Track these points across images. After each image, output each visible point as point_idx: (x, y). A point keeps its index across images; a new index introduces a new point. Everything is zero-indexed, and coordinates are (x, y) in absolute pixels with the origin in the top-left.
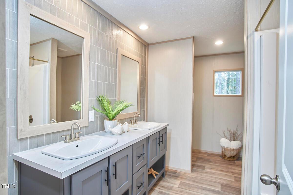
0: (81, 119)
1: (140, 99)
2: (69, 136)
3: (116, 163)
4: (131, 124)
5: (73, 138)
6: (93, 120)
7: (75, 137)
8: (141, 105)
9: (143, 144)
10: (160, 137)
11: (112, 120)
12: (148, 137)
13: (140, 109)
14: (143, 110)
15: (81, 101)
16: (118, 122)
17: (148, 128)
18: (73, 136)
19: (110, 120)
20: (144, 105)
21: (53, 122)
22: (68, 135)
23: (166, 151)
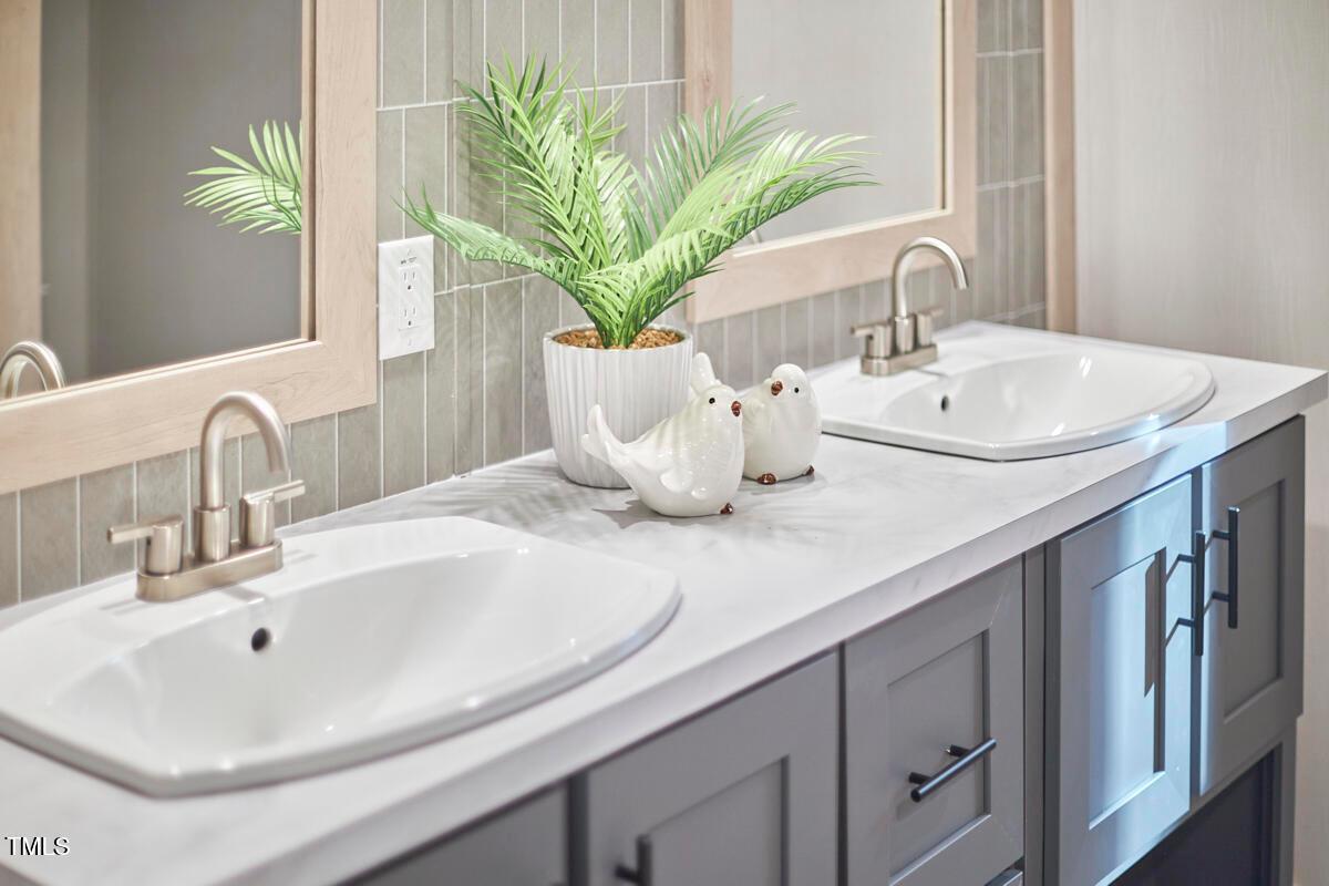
0: (297, 335)
1: (980, 62)
2: (178, 526)
3: (644, 850)
4: (866, 370)
5: (216, 549)
6: (424, 340)
7: (236, 540)
8: (988, 130)
9: (984, 635)
10: (1199, 543)
11: (628, 343)
12: (1045, 545)
13: (980, 182)
14: (1020, 191)
15: (299, 116)
16: (704, 357)
17: (1058, 431)
18: (219, 525)
19: (605, 339)
20: (1029, 131)
21: (27, 369)
22: (171, 519)
23: (1300, 711)
